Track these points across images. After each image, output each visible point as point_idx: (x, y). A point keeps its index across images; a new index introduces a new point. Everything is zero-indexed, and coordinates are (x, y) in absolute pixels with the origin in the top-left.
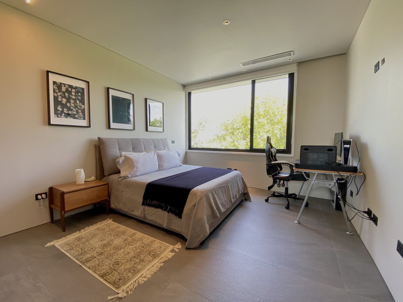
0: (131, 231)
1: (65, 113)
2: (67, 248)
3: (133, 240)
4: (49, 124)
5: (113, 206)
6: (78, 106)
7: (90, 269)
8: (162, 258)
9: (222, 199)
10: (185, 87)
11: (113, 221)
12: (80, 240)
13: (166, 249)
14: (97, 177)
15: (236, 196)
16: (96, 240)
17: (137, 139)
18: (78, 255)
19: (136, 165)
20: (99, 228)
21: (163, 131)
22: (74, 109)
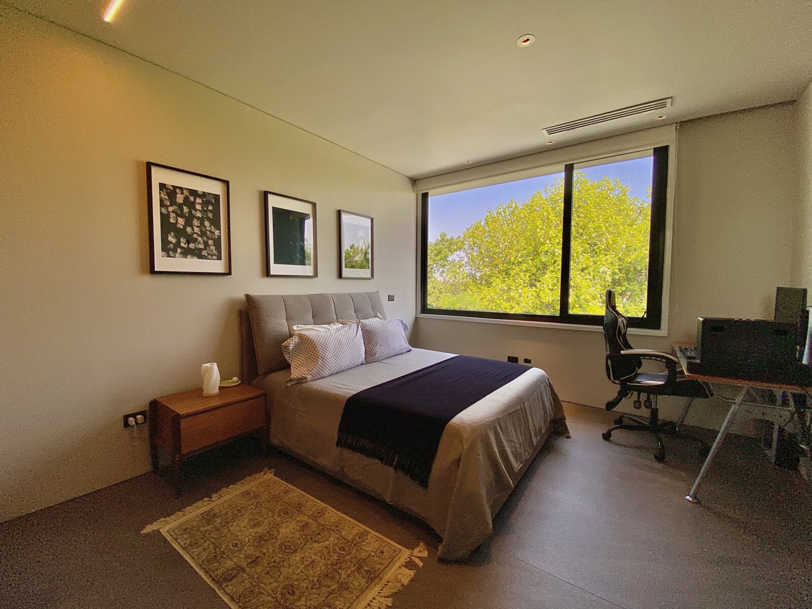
0: (315, 504)
1: (182, 248)
2: (185, 541)
3: (321, 528)
4: (152, 271)
5: (275, 441)
6: (208, 232)
7: (234, 601)
8: (388, 582)
9: (514, 442)
10: (415, 182)
11: (275, 475)
12: (211, 520)
13: (394, 557)
14: (241, 378)
15: (540, 429)
16: (244, 522)
17: (323, 294)
18: (208, 561)
19: (322, 354)
20: (247, 493)
21: (372, 276)
22: (199, 239)
